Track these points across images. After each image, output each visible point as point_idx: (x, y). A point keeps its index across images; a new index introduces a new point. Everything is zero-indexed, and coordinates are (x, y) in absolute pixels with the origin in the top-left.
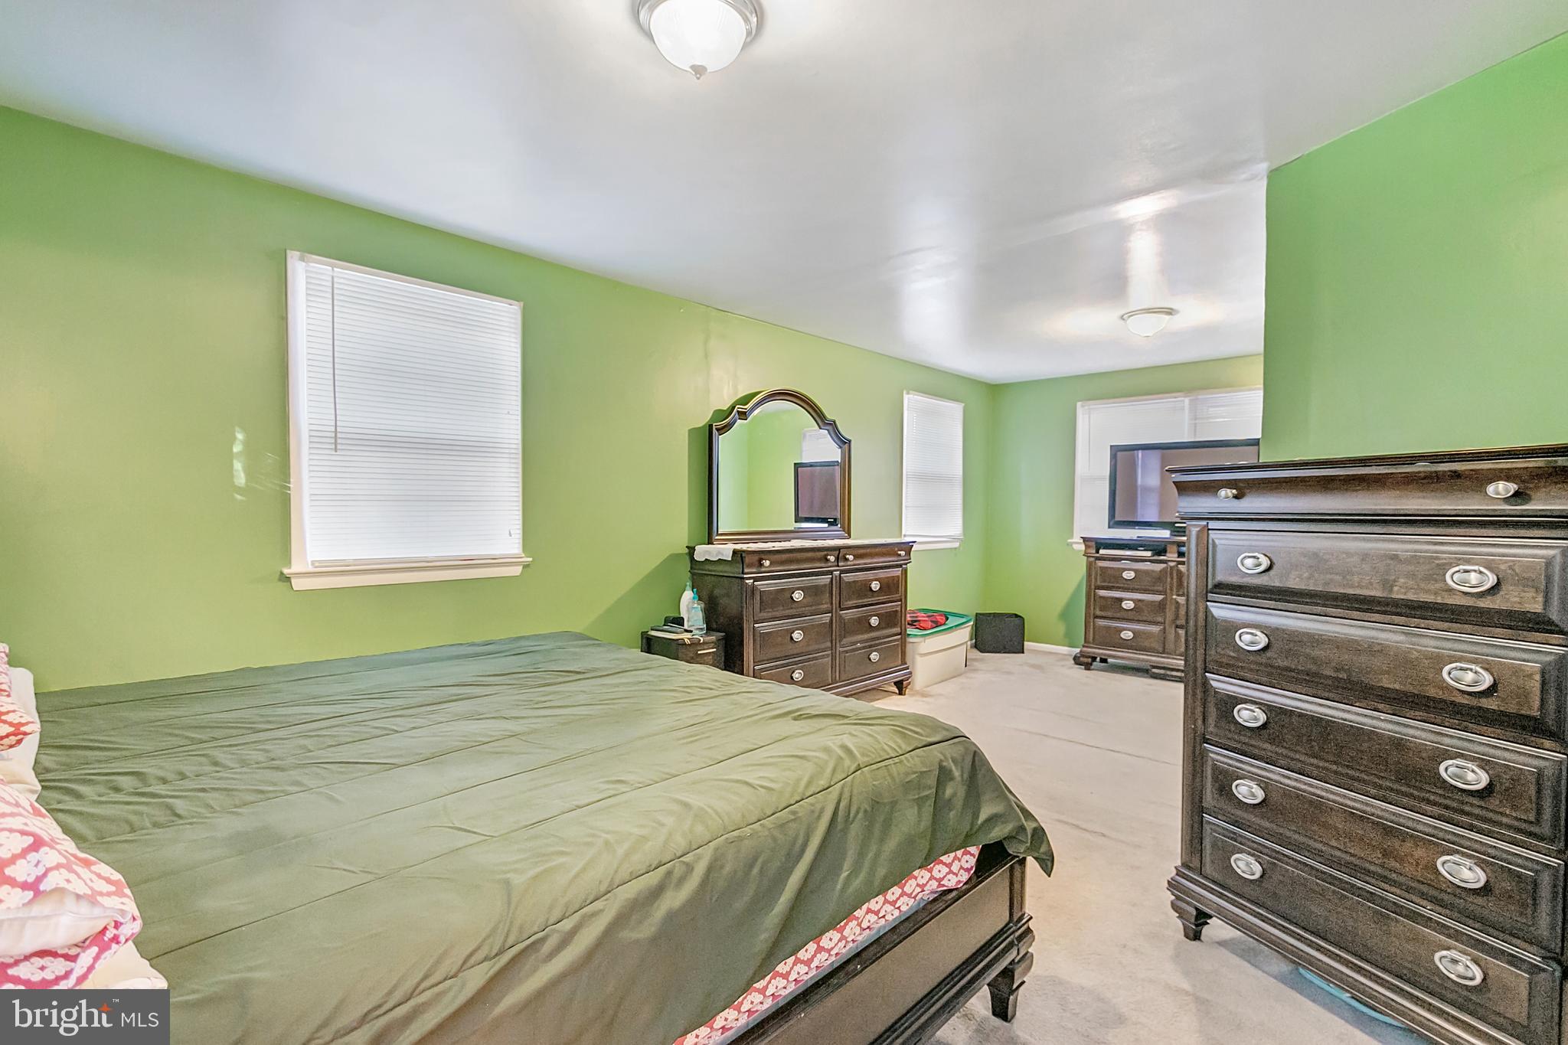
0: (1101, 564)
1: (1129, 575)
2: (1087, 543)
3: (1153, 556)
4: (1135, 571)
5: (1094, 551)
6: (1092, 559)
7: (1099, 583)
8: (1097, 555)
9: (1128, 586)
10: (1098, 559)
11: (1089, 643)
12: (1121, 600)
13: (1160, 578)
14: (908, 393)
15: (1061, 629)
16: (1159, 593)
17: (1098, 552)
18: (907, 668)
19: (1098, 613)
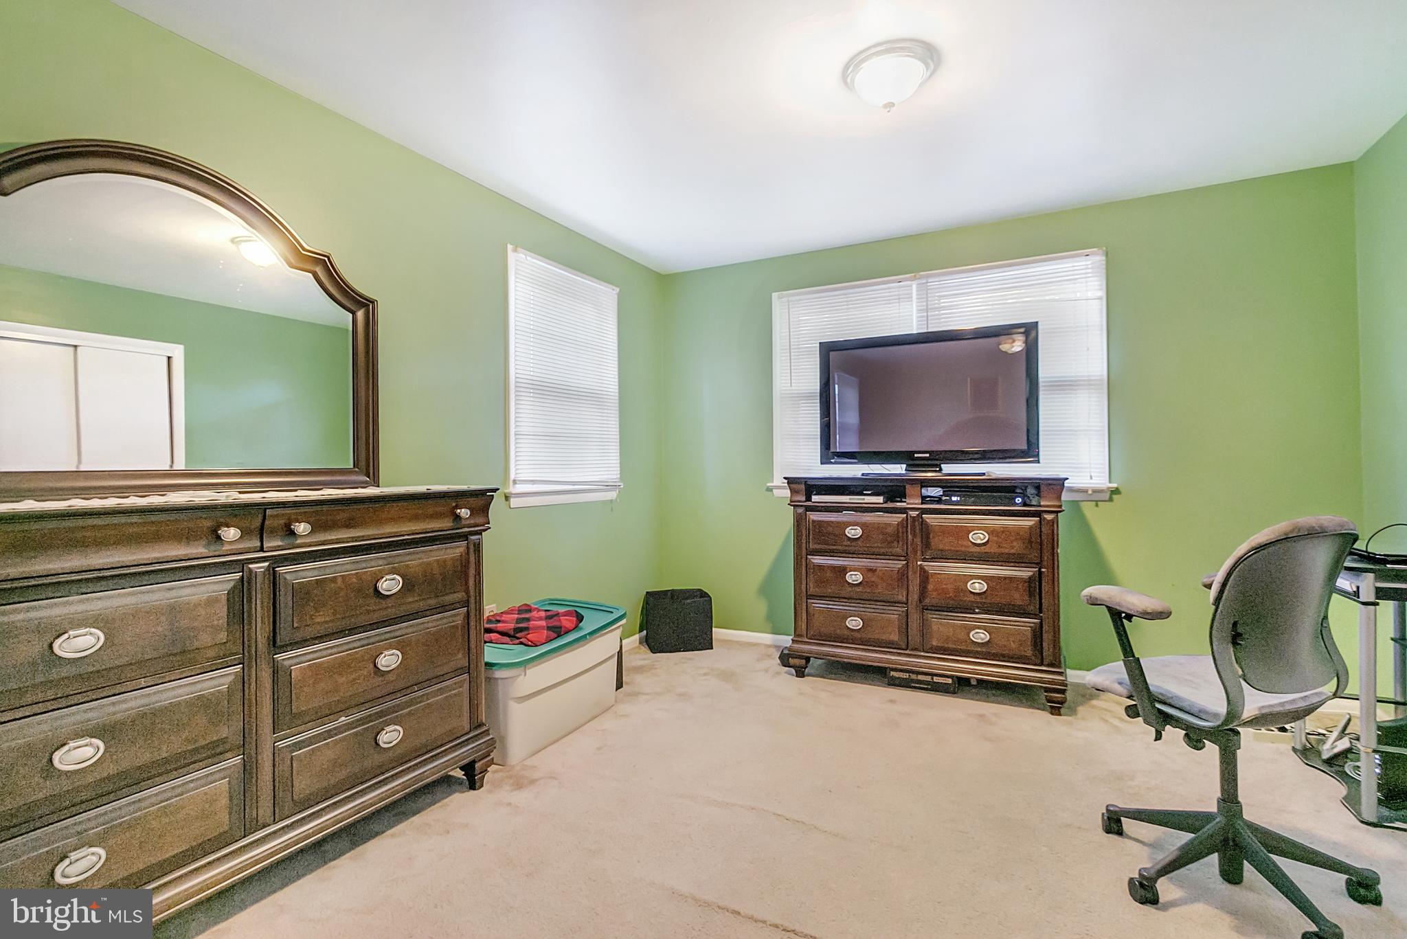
0: (814, 516)
1: (854, 532)
2: (793, 486)
3: (885, 502)
4: (863, 526)
5: (804, 498)
6: (800, 510)
7: (812, 546)
8: (808, 503)
9: (851, 549)
10: (809, 509)
11: (800, 636)
12: (843, 571)
13: (899, 534)
14: (515, 250)
15: (761, 608)
16: (897, 557)
17: (809, 499)
18: (487, 732)
19: (812, 590)
